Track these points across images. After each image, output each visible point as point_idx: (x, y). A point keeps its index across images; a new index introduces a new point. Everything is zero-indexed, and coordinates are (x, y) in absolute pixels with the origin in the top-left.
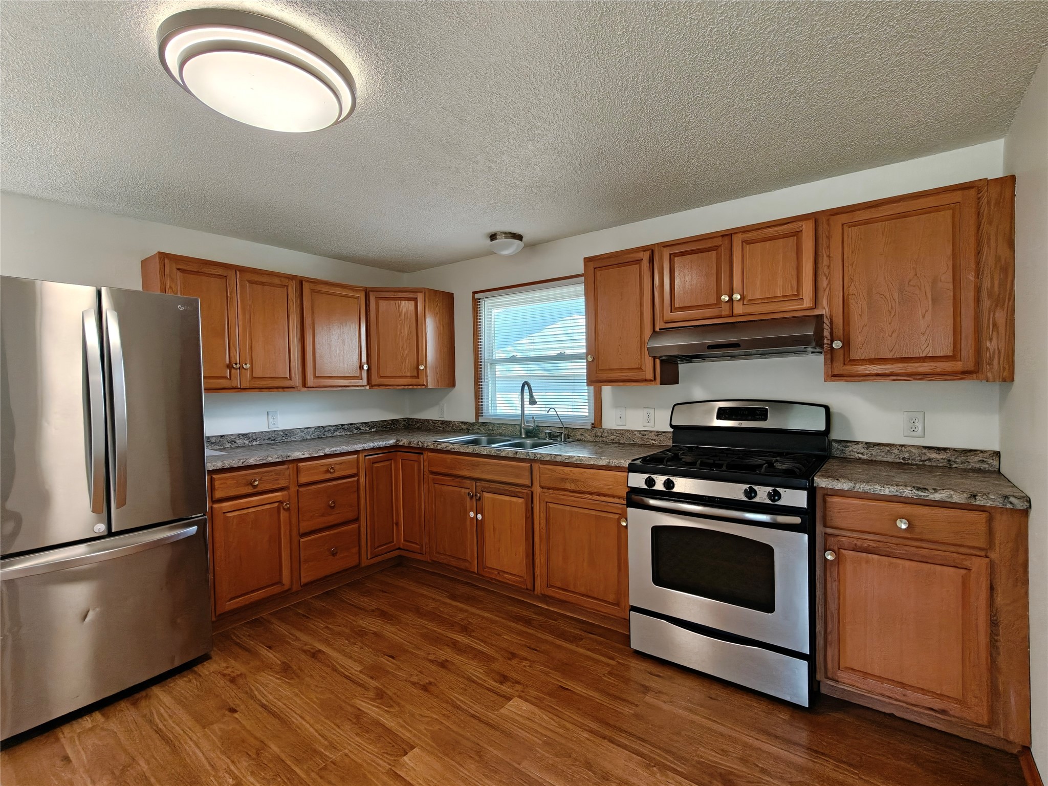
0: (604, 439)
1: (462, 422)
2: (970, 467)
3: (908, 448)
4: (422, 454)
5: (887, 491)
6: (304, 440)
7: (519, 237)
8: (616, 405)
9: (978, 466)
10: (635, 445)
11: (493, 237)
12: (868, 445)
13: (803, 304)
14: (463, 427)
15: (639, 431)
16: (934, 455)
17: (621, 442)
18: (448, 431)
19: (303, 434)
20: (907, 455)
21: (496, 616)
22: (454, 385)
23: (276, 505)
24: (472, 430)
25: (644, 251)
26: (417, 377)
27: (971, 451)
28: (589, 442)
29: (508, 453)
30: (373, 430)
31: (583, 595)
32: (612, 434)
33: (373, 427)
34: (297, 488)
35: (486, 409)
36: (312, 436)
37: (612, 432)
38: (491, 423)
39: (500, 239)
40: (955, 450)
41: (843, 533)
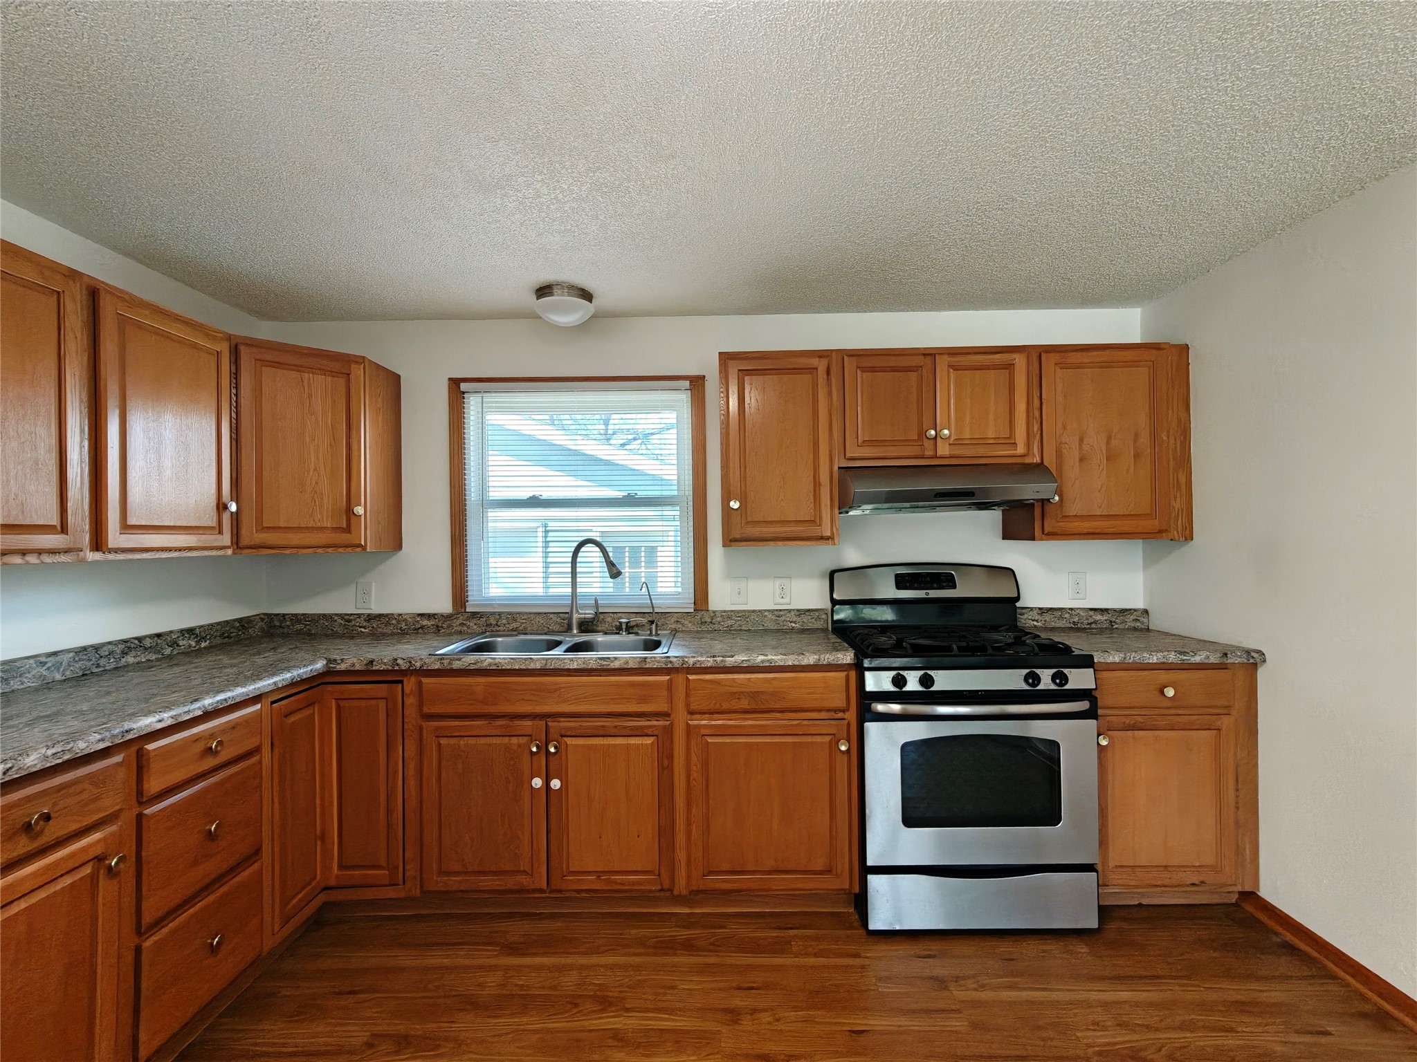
0: (716, 627)
1: (421, 615)
2: (1127, 626)
3: (1078, 611)
4: (401, 682)
5: (1154, 659)
6: (47, 686)
7: (587, 295)
8: (730, 575)
9: (1133, 624)
10: (767, 631)
11: (543, 291)
12: (1042, 611)
13: (1016, 450)
14: (425, 622)
15: (772, 611)
16: (1098, 617)
17: (743, 628)
18: (384, 634)
19: (43, 671)
20: (1076, 619)
21: (624, 955)
22: (399, 546)
23: (87, 870)
24: (448, 627)
25: (820, 357)
26: (348, 530)
27: (1127, 610)
28: (690, 632)
29: (627, 663)
30: (203, 645)
31: (769, 872)
32: (729, 618)
33: (204, 639)
34: (136, 811)
35: (475, 588)
36: (68, 673)
37: (728, 614)
38: (493, 614)
39: (558, 295)
40: (1115, 610)
41: (1109, 712)
